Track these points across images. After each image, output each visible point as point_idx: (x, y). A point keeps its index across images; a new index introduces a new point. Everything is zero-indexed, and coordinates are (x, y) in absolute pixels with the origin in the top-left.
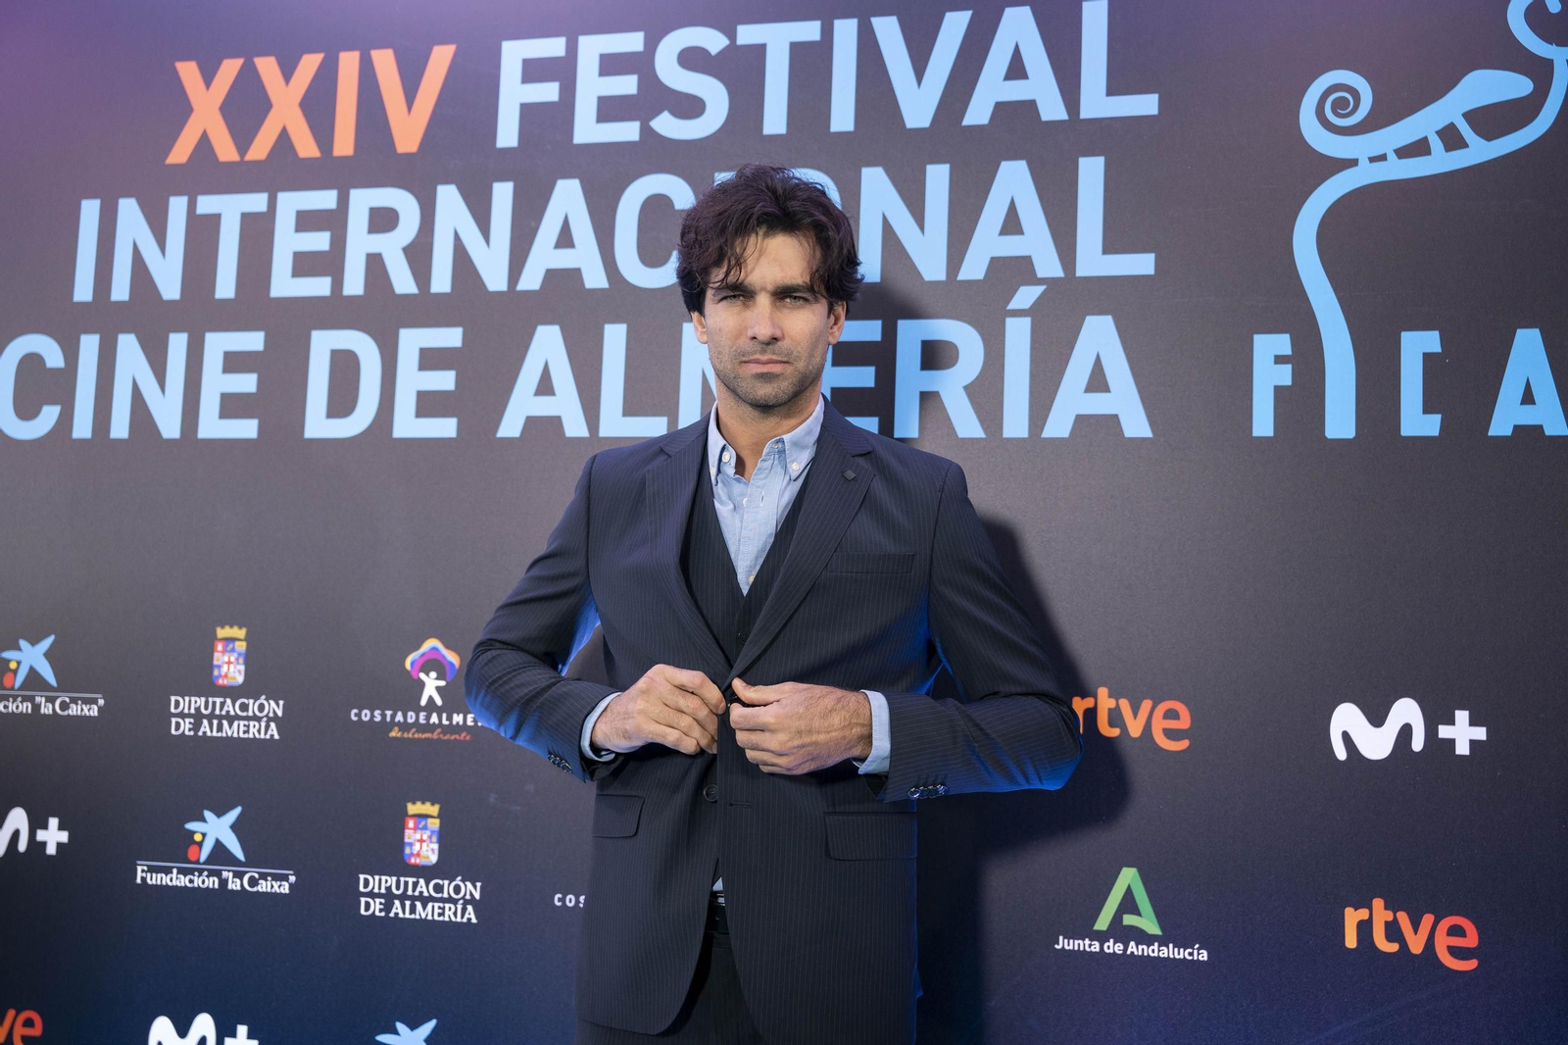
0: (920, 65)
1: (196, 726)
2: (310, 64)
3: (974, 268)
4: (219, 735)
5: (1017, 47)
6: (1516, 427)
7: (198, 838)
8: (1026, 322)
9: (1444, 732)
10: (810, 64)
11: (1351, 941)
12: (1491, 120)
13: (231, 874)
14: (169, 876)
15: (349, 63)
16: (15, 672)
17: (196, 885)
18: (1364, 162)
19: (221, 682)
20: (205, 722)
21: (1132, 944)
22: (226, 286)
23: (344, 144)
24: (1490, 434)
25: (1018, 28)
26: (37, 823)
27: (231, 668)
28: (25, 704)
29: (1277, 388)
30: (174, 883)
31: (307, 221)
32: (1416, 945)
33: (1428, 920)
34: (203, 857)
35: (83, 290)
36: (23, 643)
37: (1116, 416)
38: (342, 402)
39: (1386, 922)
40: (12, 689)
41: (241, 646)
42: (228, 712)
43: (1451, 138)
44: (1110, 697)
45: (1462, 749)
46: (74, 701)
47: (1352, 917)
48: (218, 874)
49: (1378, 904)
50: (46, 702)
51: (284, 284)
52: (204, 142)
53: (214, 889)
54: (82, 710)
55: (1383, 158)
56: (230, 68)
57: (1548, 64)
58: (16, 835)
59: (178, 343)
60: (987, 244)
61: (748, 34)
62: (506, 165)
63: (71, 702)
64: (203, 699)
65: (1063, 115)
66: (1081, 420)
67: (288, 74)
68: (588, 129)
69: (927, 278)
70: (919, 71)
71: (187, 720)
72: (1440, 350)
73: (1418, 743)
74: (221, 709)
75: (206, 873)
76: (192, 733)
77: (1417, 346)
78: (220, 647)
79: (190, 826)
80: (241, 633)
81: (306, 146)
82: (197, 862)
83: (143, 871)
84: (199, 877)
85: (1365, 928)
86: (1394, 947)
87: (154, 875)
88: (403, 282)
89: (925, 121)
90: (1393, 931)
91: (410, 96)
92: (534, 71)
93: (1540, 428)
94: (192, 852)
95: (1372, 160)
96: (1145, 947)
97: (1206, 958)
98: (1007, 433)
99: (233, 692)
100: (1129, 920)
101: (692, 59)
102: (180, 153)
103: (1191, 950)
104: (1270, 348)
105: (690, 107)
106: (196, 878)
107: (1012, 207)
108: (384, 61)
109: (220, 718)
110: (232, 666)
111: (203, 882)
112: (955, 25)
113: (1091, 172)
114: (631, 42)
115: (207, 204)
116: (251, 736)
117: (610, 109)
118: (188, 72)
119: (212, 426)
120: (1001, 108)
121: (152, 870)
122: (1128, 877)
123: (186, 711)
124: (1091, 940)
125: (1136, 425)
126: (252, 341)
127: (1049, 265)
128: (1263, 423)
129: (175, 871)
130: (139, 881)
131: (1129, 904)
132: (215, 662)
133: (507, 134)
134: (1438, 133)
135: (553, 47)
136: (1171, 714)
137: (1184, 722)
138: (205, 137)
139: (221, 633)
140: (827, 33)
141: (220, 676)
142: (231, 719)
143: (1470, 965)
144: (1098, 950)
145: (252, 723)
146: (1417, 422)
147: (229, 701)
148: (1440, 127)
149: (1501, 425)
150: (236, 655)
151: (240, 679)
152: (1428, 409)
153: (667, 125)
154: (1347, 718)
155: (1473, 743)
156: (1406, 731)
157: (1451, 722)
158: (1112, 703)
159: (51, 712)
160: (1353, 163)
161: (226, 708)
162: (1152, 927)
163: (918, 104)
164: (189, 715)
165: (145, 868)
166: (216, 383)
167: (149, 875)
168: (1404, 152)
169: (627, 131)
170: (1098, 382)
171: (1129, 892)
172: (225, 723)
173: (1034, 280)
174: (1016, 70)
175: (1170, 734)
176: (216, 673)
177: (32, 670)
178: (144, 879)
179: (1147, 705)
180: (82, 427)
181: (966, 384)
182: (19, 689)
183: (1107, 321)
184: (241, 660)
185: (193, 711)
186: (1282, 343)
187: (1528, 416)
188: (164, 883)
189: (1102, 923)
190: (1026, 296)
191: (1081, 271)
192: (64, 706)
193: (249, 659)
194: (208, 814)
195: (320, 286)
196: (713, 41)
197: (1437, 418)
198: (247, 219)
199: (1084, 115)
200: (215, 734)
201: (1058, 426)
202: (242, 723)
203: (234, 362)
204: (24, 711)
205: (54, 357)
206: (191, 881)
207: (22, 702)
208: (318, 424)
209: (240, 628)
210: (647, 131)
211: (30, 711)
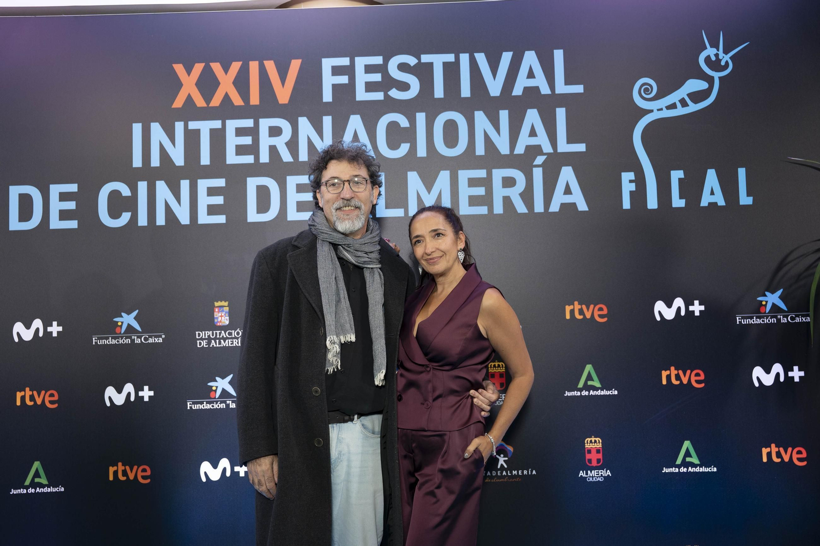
0: (494, 71)
1: (209, 343)
2: (236, 66)
3: (520, 149)
4: (220, 346)
5: (530, 66)
6: (709, 203)
7: (214, 388)
8: (541, 169)
9: (691, 308)
10: (451, 71)
11: (664, 382)
12: (696, 97)
13: (231, 402)
14: (202, 405)
15: (254, 66)
16: (121, 326)
17: (215, 408)
18: (655, 111)
19: (218, 324)
20: (213, 341)
21: (591, 391)
22: (205, 159)
23: (255, 99)
24: (701, 205)
25: (530, 58)
26: (138, 388)
27: (222, 318)
28: (127, 340)
29: (631, 192)
30: (205, 408)
31: (240, 132)
32: (685, 381)
33: (688, 372)
34: (218, 395)
35: (137, 162)
36: (123, 314)
37: (575, 204)
38: (263, 206)
39: (676, 375)
40: (120, 333)
41: (227, 309)
42: (223, 336)
43: (684, 103)
44: (579, 304)
45: (697, 314)
46: (151, 337)
47: (664, 374)
48: (225, 402)
49: (672, 368)
50: (137, 338)
51: (232, 158)
52: (189, 99)
53: (223, 408)
54: (155, 340)
55: (661, 109)
56: (198, 68)
57: (713, 78)
58: (129, 394)
59: (185, 185)
60: (524, 140)
61: (425, 58)
62: (328, 109)
63: (149, 337)
64: (211, 332)
65: (549, 92)
66: (562, 205)
67: (226, 69)
68: (361, 95)
69: (503, 153)
70: (494, 74)
71: (204, 341)
72: (683, 177)
73: (683, 313)
74: (220, 335)
75: (219, 402)
76: (207, 346)
77: (677, 175)
78: (217, 310)
79: (210, 384)
80: (226, 304)
81: (237, 101)
82: (215, 398)
83: (190, 404)
84: (216, 404)
85: (669, 377)
86: (678, 383)
87: (196, 405)
88: (286, 157)
89: (498, 94)
90: (678, 377)
91: (283, 80)
92: (336, 71)
93: (716, 203)
94: (212, 395)
95: (658, 110)
96: (596, 392)
97: (617, 393)
98: (536, 211)
99: (224, 328)
100: (590, 383)
101: (403, 67)
102: (179, 103)
103: (611, 391)
104: (627, 177)
105: (404, 87)
106: (215, 405)
107: (533, 127)
108: (270, 66)
109: (220, 339)
110: (223, 318)
111: (218, 406)
112: (506, 58)
113: (561, 114)
114: (378, 60)
115: (193, 125)
116: (234, 345)
117: (370, 87)
118: (179, 68)
119: (204, 218)
120: (526, 89)
121: (194, 403)
122: (589, 368)
123: (204, 337)
124: (577, 391)
125: (582, 206)
126: (220, 182)
127: (547, 148)
128: (626, 205)
129: (205, 403)
130: (189, 408)
131: (589, 378)
132: (215, 316)
133: (327, 96)
134: (680, 101)
135: (345, 61)
136: (601, 309)
137: (605, 312)
138: (189, 96)
139: (217, 304)
140: (457, 59)
141: (218, 322)
142: (225, 339)
143: (702, 385)
144: (580, 395)
145: (234, 340)
146: (678, 202)
147: (223, 332)
148: (679, 99)
149: (704, 203)
150: (224, 313)
151: (227, 323)
152: (681, 198)
153: (394, 93)
154: (660, 306)
155: (700, 311)
156: (679, 309)
157: (693, 304)
158: (580, 307)
159: (140, 342)
160: (652, 111)
161: (222, 335)
162: (598, 385)
163: (495, 87)
164: (205, 339)
165: (191, 403)
166: (204, 200)
167: (193, 405)
168: (668, 108)
169: (379, 96)
170: (568, 191)
171: (589, 373)
172: (222, 341)
173: (542, 154)
174: (531, 75)
175: (601, 316)
176: (216, 321)
177: (129, 325)
178: (191, 407)
179: (592, 306)
180: (143, 221)
181: (520, 192)
182: (124, 333)
183: (570, 168)
184: (227, 315)
185: (207, 337)
186: (630, 175)
187: (712, 199)
188: (200, 408)
189: (581, 385)
190: (540, 160)
191: (560, 150)
192: (146, 339)
193: (231, 315)
194: (217, 378)
195: (249, 159)
196: (412, 61)
197: (684, 200)
198: (213, 132)
199: (558, 91)
200: (218, 346)
201: (555, 207)
202: (230, 340)
203: (212, 192)
204: (127, 342)
205: (125, 191)
206: (213, 406)
207: (125, 339)
208: (253, 216)
209: (225, 302)
210: (387, 96)
211: (130, 342)
